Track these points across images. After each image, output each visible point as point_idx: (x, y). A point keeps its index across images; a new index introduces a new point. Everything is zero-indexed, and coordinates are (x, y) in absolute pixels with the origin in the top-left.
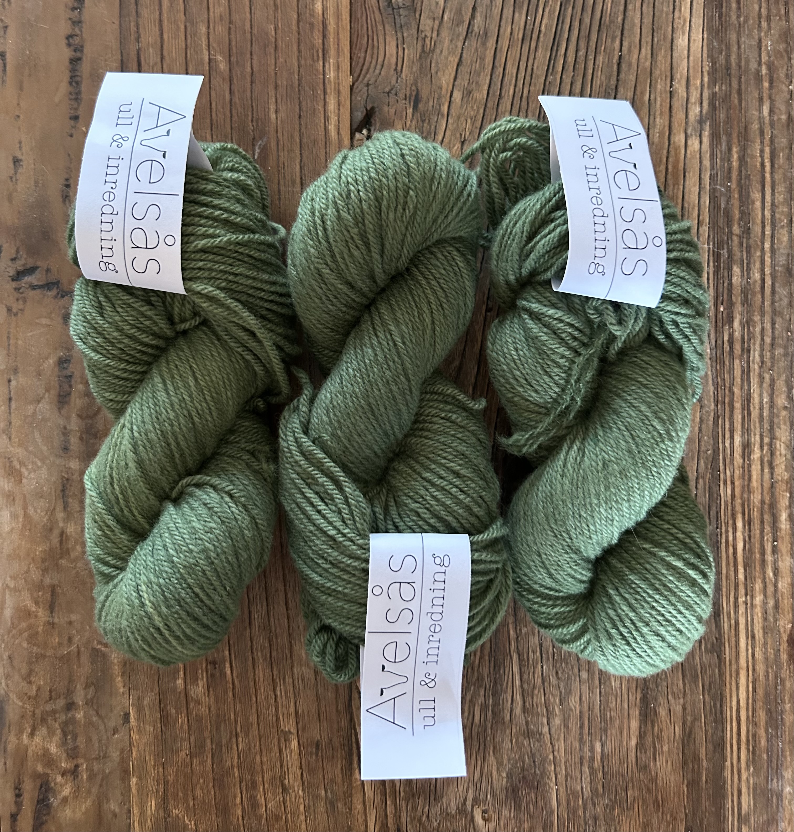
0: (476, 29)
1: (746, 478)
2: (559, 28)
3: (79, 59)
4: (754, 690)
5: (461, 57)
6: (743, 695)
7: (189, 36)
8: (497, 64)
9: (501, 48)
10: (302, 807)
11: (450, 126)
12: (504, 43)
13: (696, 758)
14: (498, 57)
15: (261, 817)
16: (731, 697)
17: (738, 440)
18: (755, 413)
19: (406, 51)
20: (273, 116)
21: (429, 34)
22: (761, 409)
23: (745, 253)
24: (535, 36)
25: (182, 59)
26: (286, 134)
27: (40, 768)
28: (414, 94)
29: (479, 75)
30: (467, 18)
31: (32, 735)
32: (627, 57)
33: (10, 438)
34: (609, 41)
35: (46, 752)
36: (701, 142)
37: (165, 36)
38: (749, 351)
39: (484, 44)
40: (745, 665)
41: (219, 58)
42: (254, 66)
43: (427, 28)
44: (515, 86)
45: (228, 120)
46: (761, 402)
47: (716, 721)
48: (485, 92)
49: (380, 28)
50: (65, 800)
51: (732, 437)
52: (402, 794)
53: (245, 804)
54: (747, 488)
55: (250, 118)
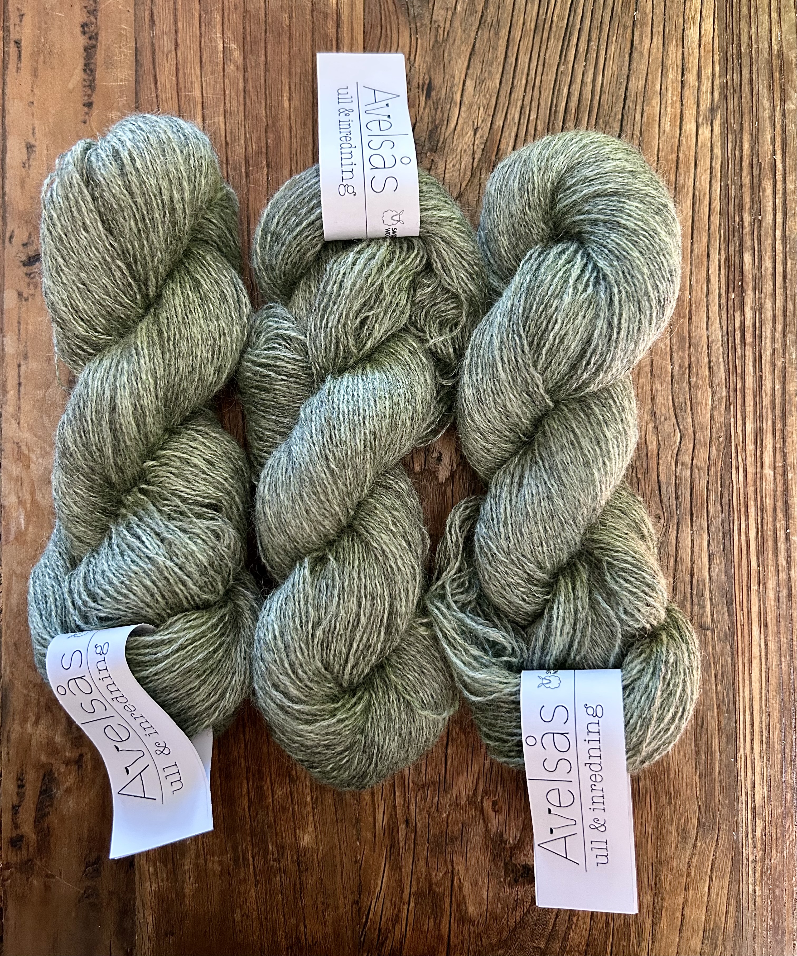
0: (489, 20)
1: (758, 465)
2: (571, 18)
3: (94, 47)
4: (768, 680)
5: (474, 46)
6: (756, 685)
7: (203, 24)
8: (510, 54)
9: (514, 38)
10: (309, 799)
11: (462, 114)
12: (517, 34)
13: (709, 750)
14: (510, 48)
15: (268, 808)
16: (744, 687)
17: (750, 427)
18: (767, 400)
19: (419, 41)
20: (286, 104)
21: (442, 25)
22: (774, 395)
23: (756, 241)
24: (547, 26)
25: (196, 46)
26: (298, 120)
27: (43, 758)
28: (427, 82)
29: (492, 63)
30: (480, 8)
31: (36, 723)
32: (639, 46)
33: (19, 423)
34: (621, 31)
35: (50, 741)
36: (712, 131)
37: (180, 24)
38: (761, 337)
39: (497, 34)
40: (758, 654)
41: (233, 46)
42: (268, 54)
43: (441, 18)
44: (528, 75)
45: (242, 108)
46: (774, 389)
47: (728, 712)
48: (498, 81)
49: (393, 18)
50: (69, 790)
51: (744, 424)
52: (411, 785)
53: (252, 794)
54: (760, 476)
55: (263, 106)
